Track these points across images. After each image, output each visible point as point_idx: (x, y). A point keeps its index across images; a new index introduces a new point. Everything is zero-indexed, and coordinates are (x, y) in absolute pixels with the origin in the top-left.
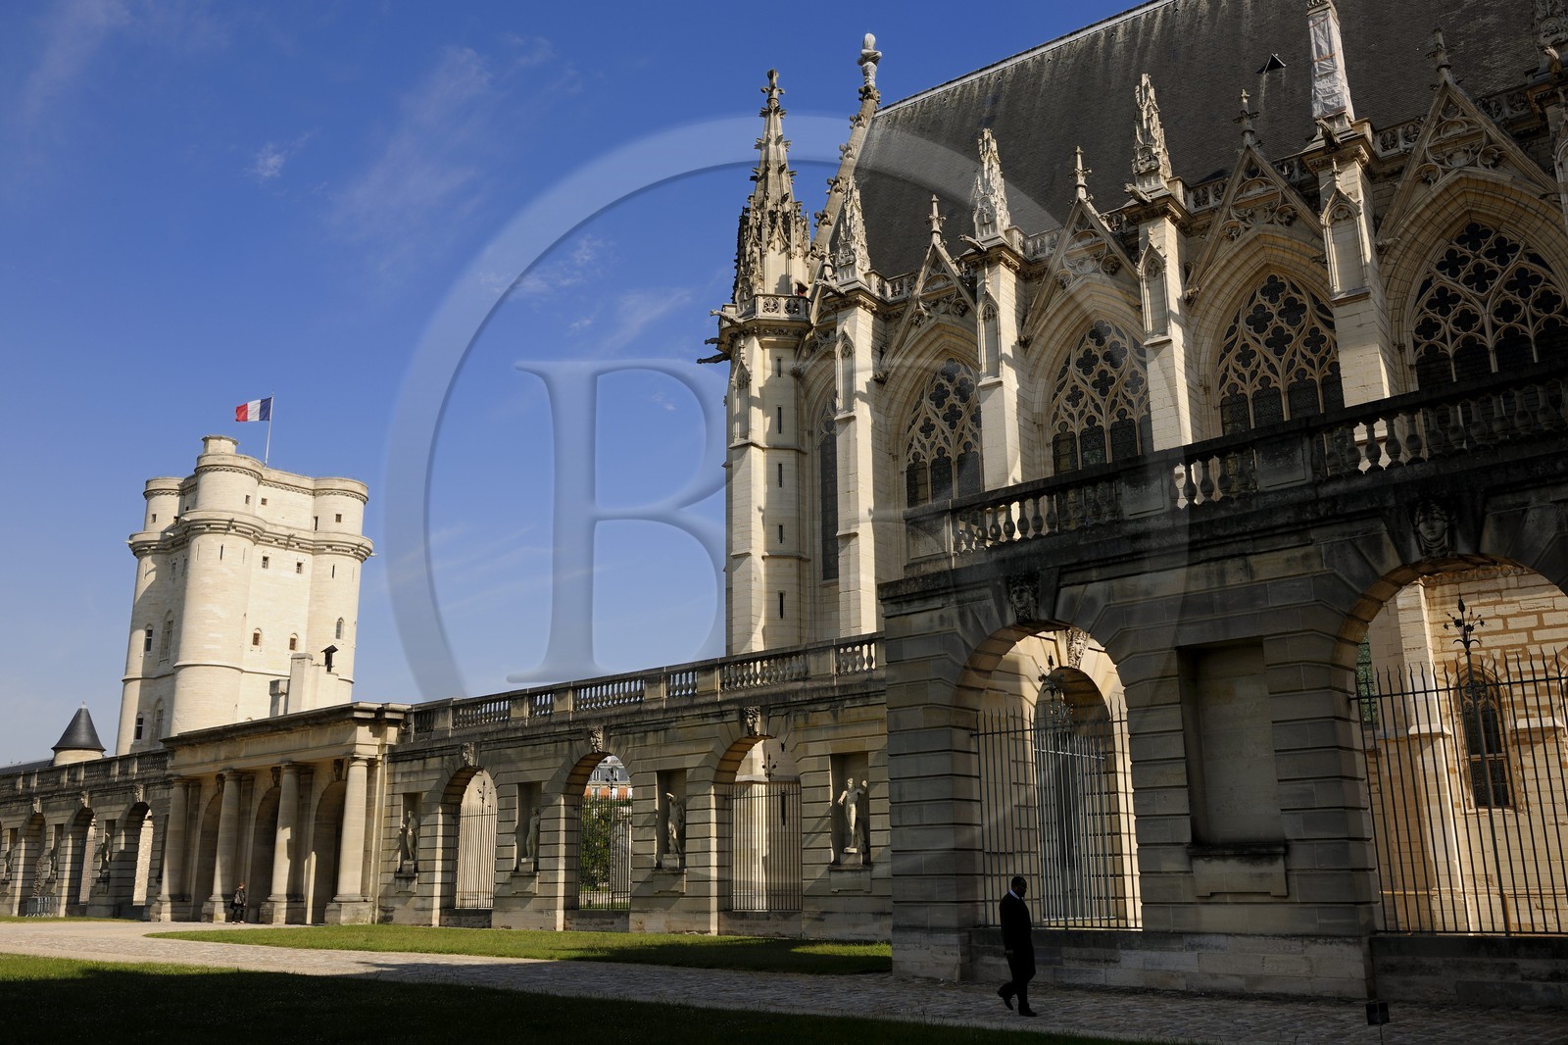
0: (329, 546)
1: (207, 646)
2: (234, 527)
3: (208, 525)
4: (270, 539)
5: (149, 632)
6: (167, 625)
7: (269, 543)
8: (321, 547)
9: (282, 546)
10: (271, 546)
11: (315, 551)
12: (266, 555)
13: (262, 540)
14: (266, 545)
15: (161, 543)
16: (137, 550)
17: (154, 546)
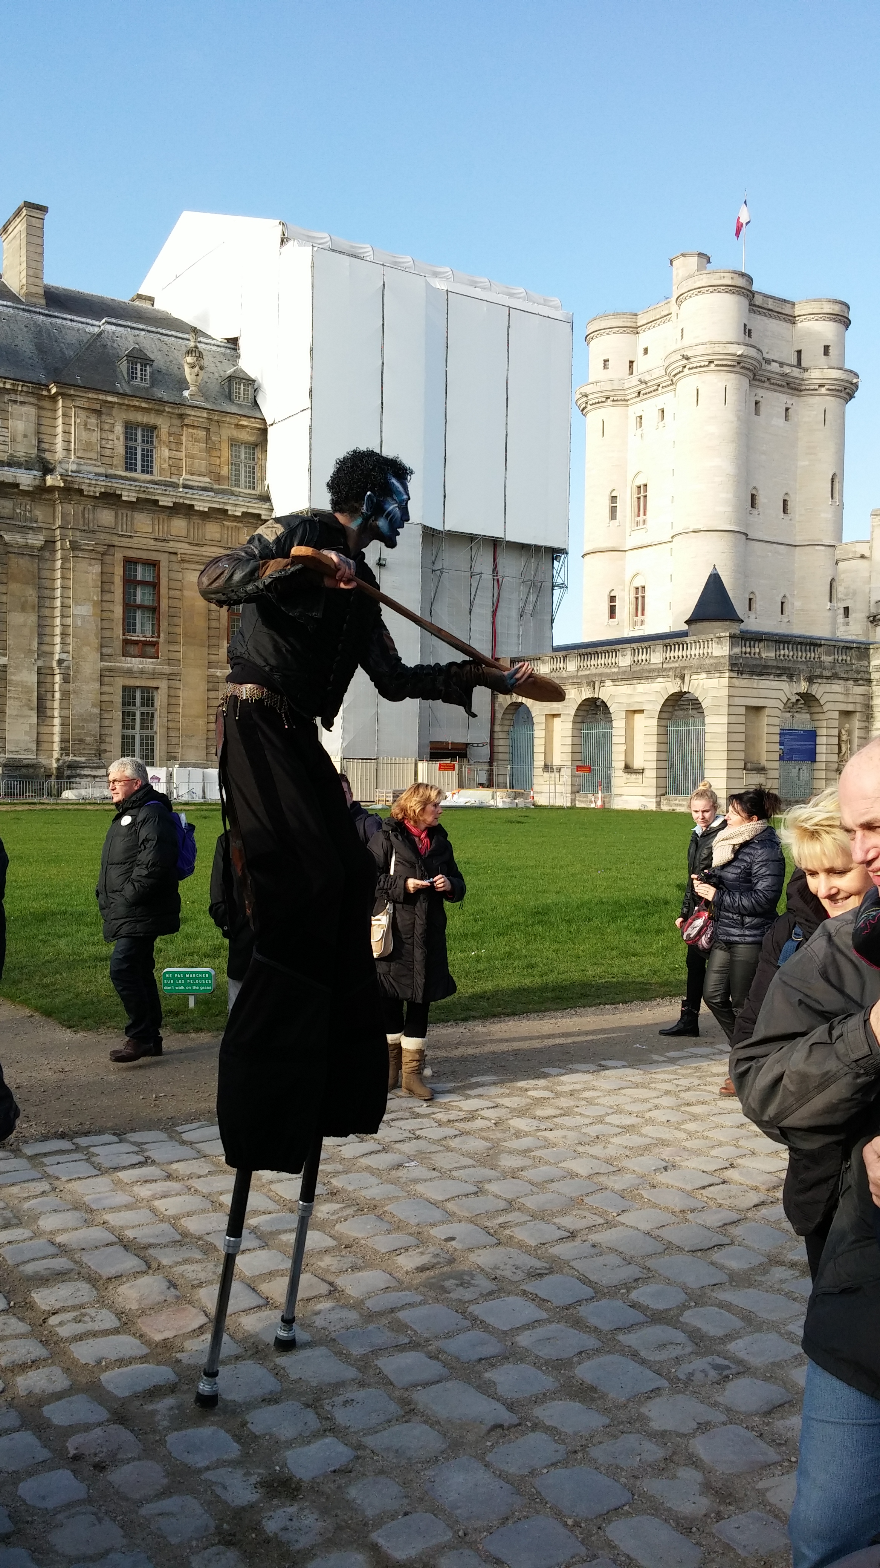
0: (822, 386)
1: (719, 509)
2: (739, 364)
3: (711, 362)
4: (763, 379)
5: (614, 499)
6: (635, 490)
7: (761, 384)
8: (812, 387)
9: (772, 387)
10: (762, 387)
11: (803, 393)
12: (758, 399)
13: (756, 380)
14: (757, 386)
15: (622, 393)
16: (591, 402)
17: (614, 396)
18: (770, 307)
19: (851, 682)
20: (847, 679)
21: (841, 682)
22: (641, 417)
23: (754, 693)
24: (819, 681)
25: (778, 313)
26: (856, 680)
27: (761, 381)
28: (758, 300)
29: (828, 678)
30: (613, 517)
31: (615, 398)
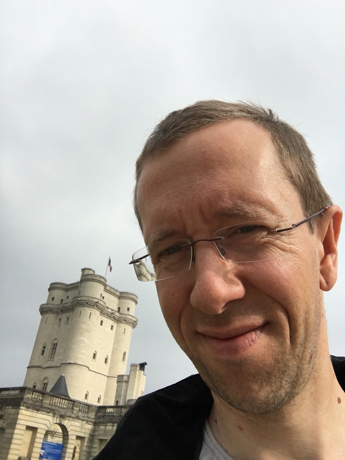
0: (125, 320)
1: (80, 356)
2: (97, 306)
3: (87, 303)
4: (105, 313)
5: (44, 347)
6: (53, 345)
8: (121, 320)
9: (108, 317)
10: (104, 316)
11: (119, 321)
12: (102, 320)
13: (102, 313)
14: (102, 315)
15: (56, 309)
16: (44, 311)
17: (53, 310)
18: (112, 291)
19: (85, 422)
20: (83, 420)
21: (80, 421)
22: (61, 319)
23: (33, 419)
24: (69, 419)
25: (114, 294)
26: (87, 421)
28: (108, 288)
29: (73, 418)
30: (43, 354)
31: (53, 311)
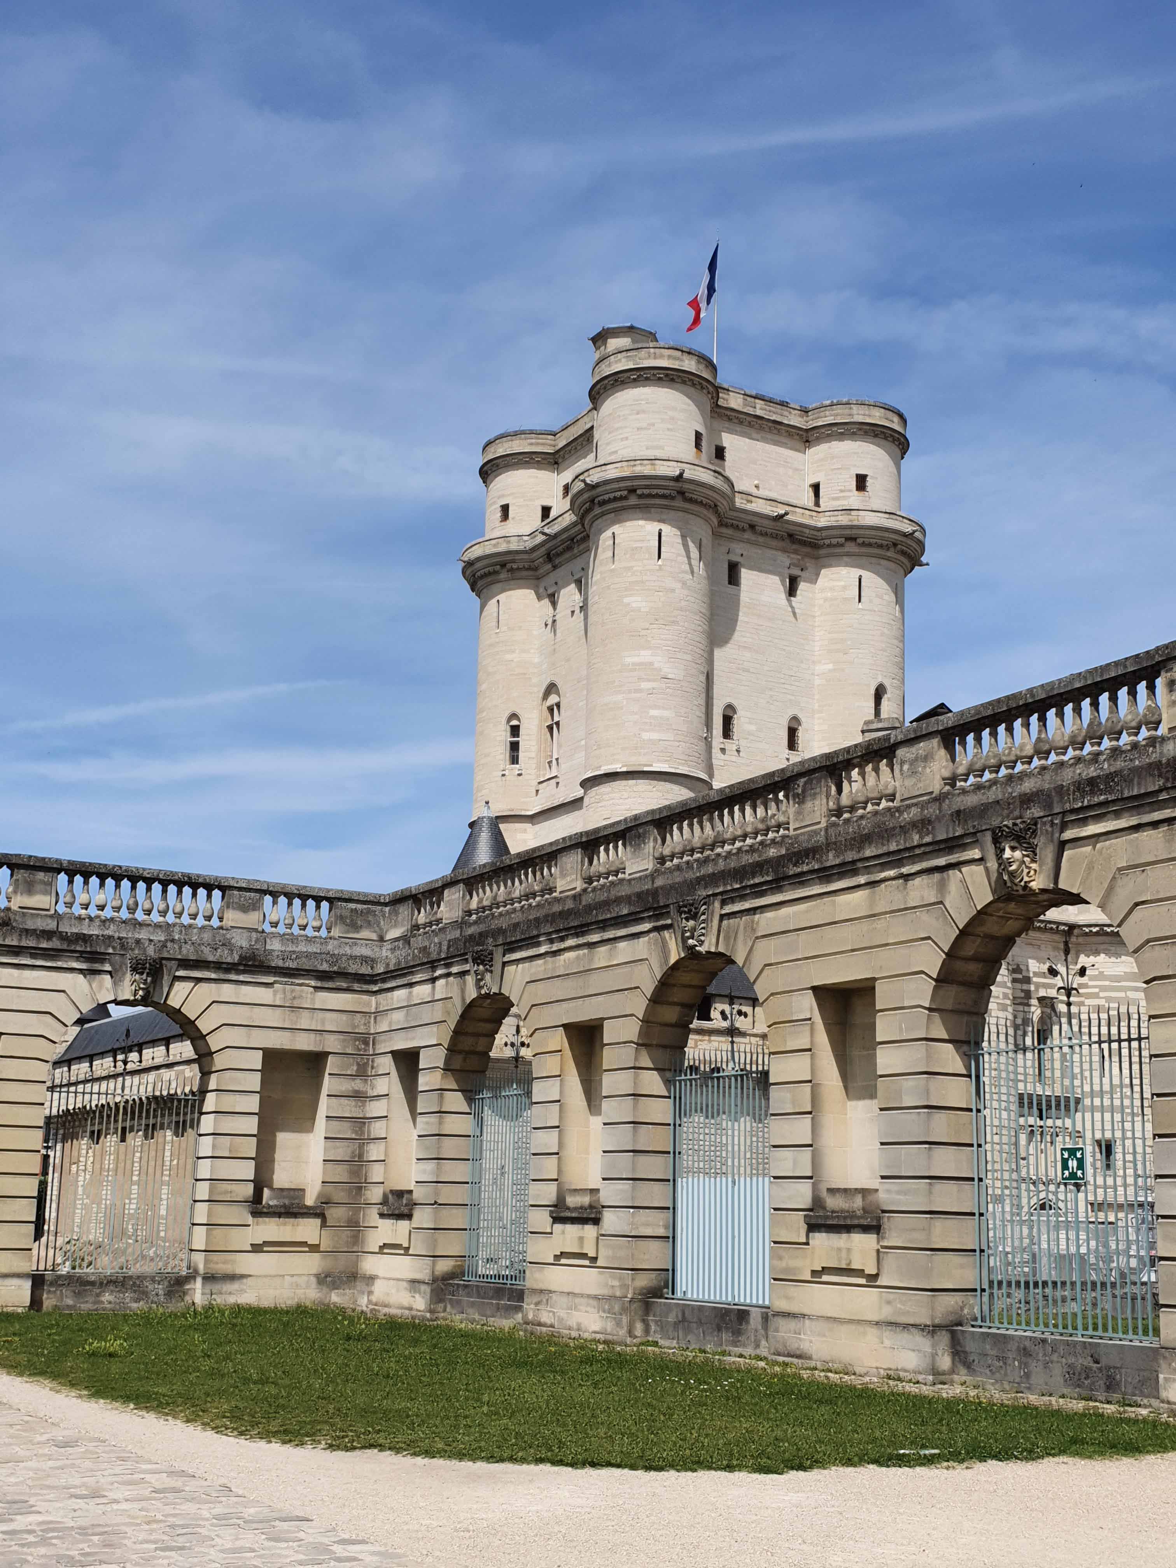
0: (852, 539)
2: (681, 494)
4: (741, 525)
5: (515, 730)
6: (547, 715)
7: (738, 534)
8: (834, 541)
9: (761, 539)
10: (739, 540)
11: (822, 552)
12: (735, 558)
13: (726, 526)
14: (731, 539)
15: (525, 556)
16: (479, 574)
17: (513, 561)
18: (758, 413)
22: (554, 595)
25: (775, 422)
27: (737, 527)
28: (734, 401)
29: (225, 969)
30: (514, 760)
31: (515, 566)
